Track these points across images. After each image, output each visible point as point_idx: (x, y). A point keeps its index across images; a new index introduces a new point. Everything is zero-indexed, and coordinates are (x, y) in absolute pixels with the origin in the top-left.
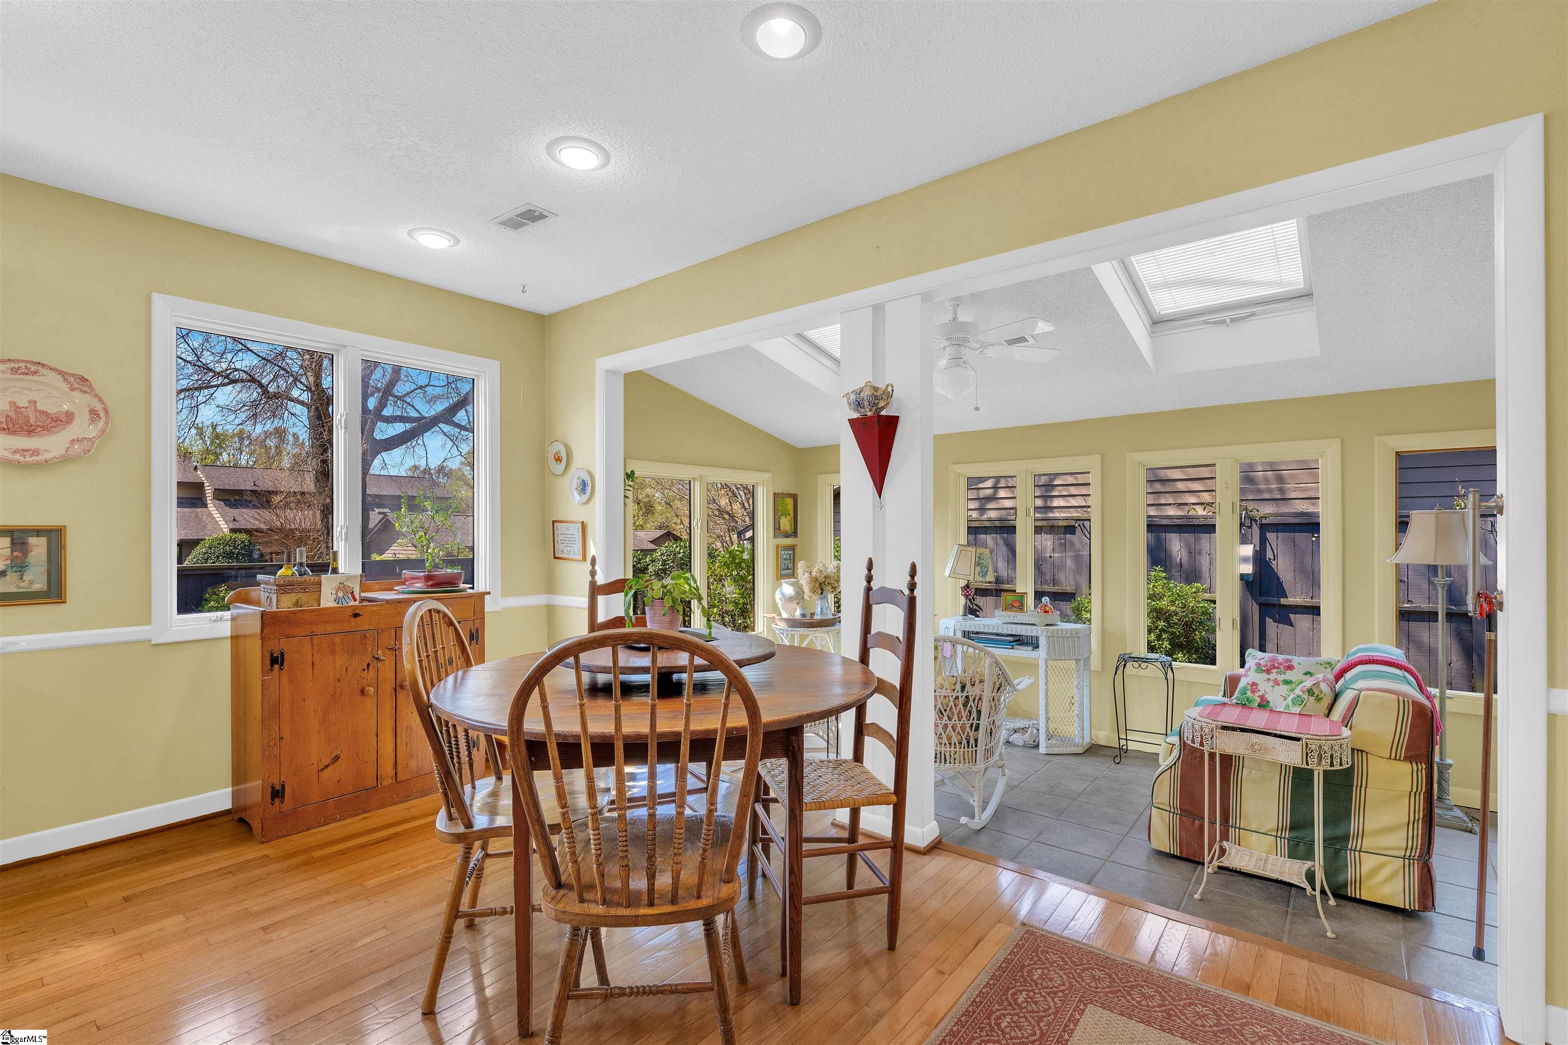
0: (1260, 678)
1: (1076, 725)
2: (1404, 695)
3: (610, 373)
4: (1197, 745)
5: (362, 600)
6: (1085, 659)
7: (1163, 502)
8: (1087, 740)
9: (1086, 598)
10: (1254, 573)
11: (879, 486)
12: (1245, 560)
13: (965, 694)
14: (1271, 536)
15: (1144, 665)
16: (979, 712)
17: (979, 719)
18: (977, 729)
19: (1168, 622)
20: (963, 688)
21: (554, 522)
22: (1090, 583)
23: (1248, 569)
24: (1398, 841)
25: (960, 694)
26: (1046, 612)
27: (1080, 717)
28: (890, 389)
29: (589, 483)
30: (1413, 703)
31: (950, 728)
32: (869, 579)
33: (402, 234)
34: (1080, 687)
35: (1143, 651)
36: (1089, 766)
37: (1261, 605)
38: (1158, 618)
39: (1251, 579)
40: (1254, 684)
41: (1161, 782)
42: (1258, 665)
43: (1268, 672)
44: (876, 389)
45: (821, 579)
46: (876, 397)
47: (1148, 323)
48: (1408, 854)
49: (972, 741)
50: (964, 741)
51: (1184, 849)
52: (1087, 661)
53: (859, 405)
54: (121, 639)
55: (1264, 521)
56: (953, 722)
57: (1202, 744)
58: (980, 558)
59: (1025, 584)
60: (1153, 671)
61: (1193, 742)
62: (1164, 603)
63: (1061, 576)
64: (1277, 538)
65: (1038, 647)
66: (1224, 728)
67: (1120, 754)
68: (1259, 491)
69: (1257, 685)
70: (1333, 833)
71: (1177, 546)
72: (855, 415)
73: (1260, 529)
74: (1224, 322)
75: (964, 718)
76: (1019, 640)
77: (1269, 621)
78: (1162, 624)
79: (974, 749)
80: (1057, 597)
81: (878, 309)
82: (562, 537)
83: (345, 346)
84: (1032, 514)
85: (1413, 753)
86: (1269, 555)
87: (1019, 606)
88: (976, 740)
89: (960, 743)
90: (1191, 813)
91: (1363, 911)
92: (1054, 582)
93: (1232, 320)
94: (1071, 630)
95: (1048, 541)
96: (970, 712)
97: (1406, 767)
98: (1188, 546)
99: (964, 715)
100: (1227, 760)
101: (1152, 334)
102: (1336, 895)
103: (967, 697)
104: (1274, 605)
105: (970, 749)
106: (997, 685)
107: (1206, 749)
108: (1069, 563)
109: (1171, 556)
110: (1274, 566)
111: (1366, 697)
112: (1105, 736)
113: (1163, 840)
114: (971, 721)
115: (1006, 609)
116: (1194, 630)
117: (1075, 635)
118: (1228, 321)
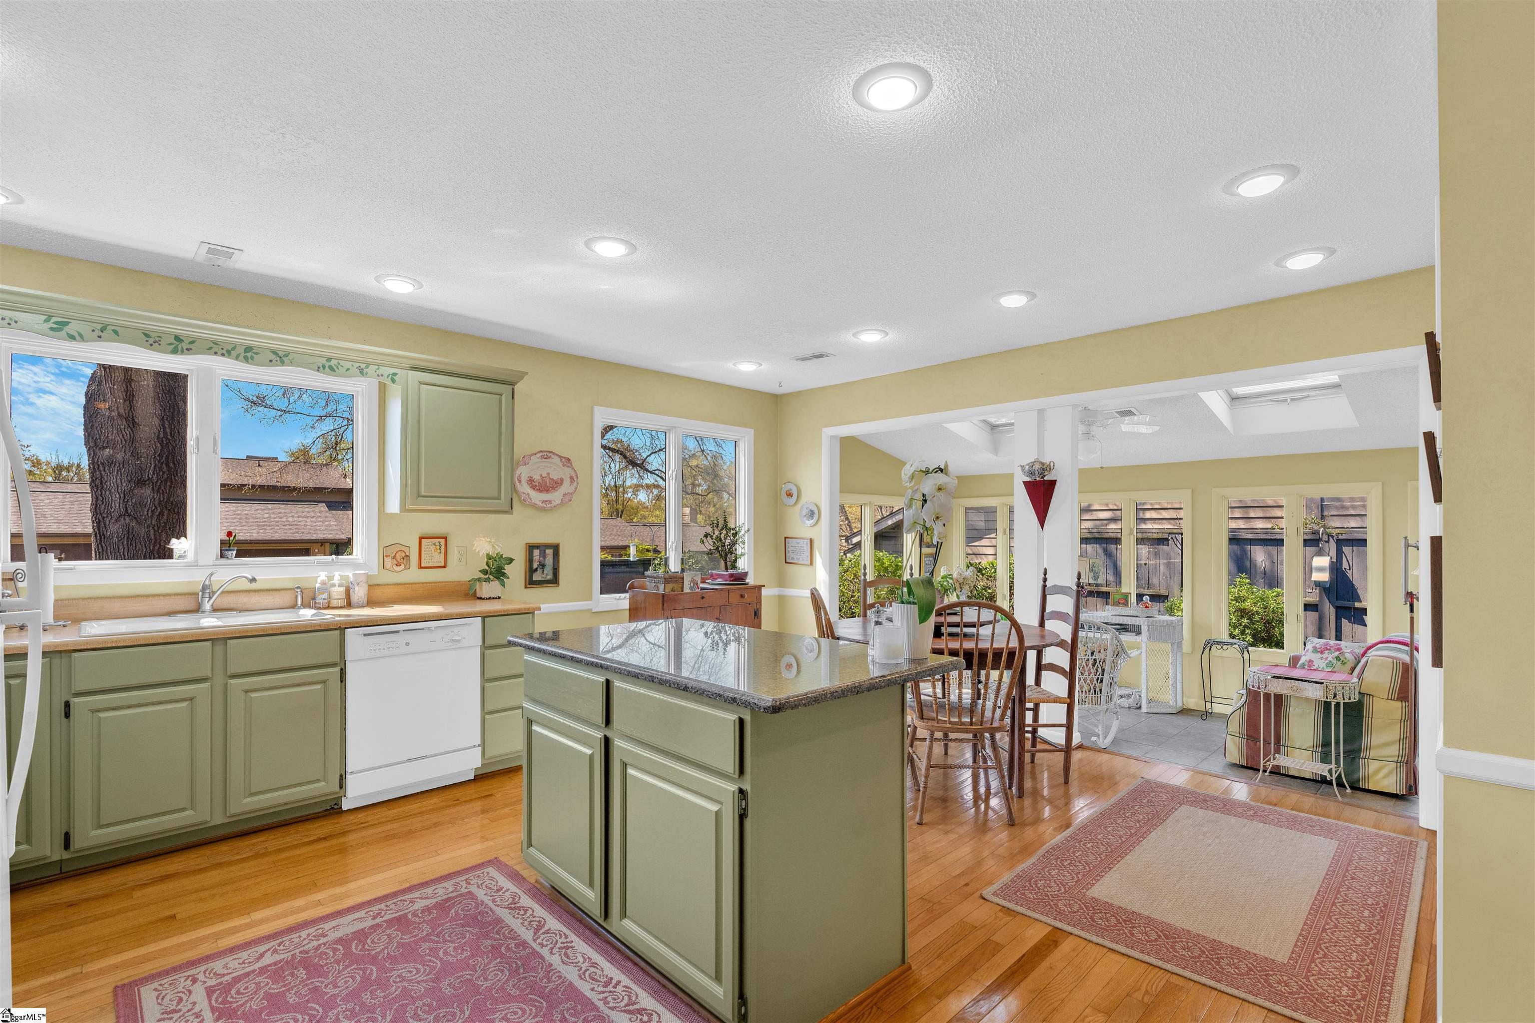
0: (1315, 657)
1: (1171, 692)
2: (1397, 659)
3: (832, 437)
4: (1256, 689)
5: (702, 589)
6: (1178, 643)
7: (1252, 515)
8: (1180, 704)
9: (1178, 599)
10: (1331, 579)
11: (1042, 522)
12: (1321, 569)
13: (1094, 657)
14: (1346, 550)
15: (1225, 647)
16: (1103, 670)
17: (1103, 675)
18: (1101, 681)
19: (1251, 620)
20: (1092, 653)
21: (785, 538)
22: (1182, 586)
23: (1324, 577)
24: (1393, 751)
25: (1090, 658)
26: (1146, 607)
27: (1174, 686)
28: (1052, 464)
29: (816, 512)
30: (1403, 663)
31: (1082, 680)
32: (1045, 580)
33: (730, 365)
34: (1174, 664)
35: (1225, 637)
36: (1181, 721)
37: (1337, 608)
38: (1242, 617)
39: (1328, 586)
40: (1310, 661)
41: (1233, 718)
42: (1315, 648)
43: (1322, 652)
44: (1043, 464)
45: (961, 581)
46: (1043, 469)
47: (1227, 399)
48: (1400, 760)
49: (1098, 690)
50: (1092, 690)
51: (1249, 761)
52: (1180, 645)
53: (1031, 473)
54: (574, 609)
55: (1340, 537)
56: (1084, 676)
57: (1259, 688)
58: (1093, 566)
59: (1129, 586)
60: (1233, 652)
61: (1253, 687)
62: (1247, 605)
63: (1155, 581)
64: (1353, 551)
65: (1140, 633)
66: (1274, 677)
67: (1206, 715)
68: (1343, 507)
69: (1313, 661)
70: (1349, 748)
71: (1259, 555)
72: (1028, 479)
73: (1337, 543)
74: (1286, 400)
75: (1093, 674)
76: (1124, 629)
77: (1345, 622)
78: (1245, 621)
79: (1099, 695)
80: (1155, 598)
81: (1041, 412)
82: (792, 548)
83: (675, 427)
84: (1135, 533)
85: (1402, 695)
86: (1345, 565)
87: (1124, 601)
88: (1101, 690)
89: (1089, 691)
90: (1253, 737)
91: (1369, 796)
92: (1149, 586)
93: (1292, 400)
94: (1167, 621)
95: (1144, 550)
96: (1097, 670)
97: (1398, 704)
98: (1270, 556)
99: (1093, 672)
100: (1279, 698)
101: (1231, 407)
102: (1352, 788)
103: (1095, 660)
104: (1350, 608)
105: (1096, 695)
106: (1116, 653)
107: (1262, 691)
108: (1162, 568)
109: (1255, 565)
110: (1349, 575)
111: (1372, 660)
112: (1194, 702)
113: (1234, 755)
114: (1097, 676)
115: (1114, 605)
116: (1274, 627)
117: (1170, 624)
118: (1289, 400)
